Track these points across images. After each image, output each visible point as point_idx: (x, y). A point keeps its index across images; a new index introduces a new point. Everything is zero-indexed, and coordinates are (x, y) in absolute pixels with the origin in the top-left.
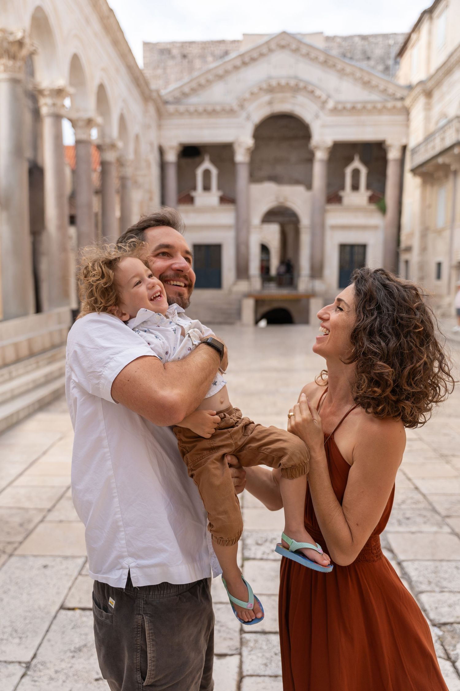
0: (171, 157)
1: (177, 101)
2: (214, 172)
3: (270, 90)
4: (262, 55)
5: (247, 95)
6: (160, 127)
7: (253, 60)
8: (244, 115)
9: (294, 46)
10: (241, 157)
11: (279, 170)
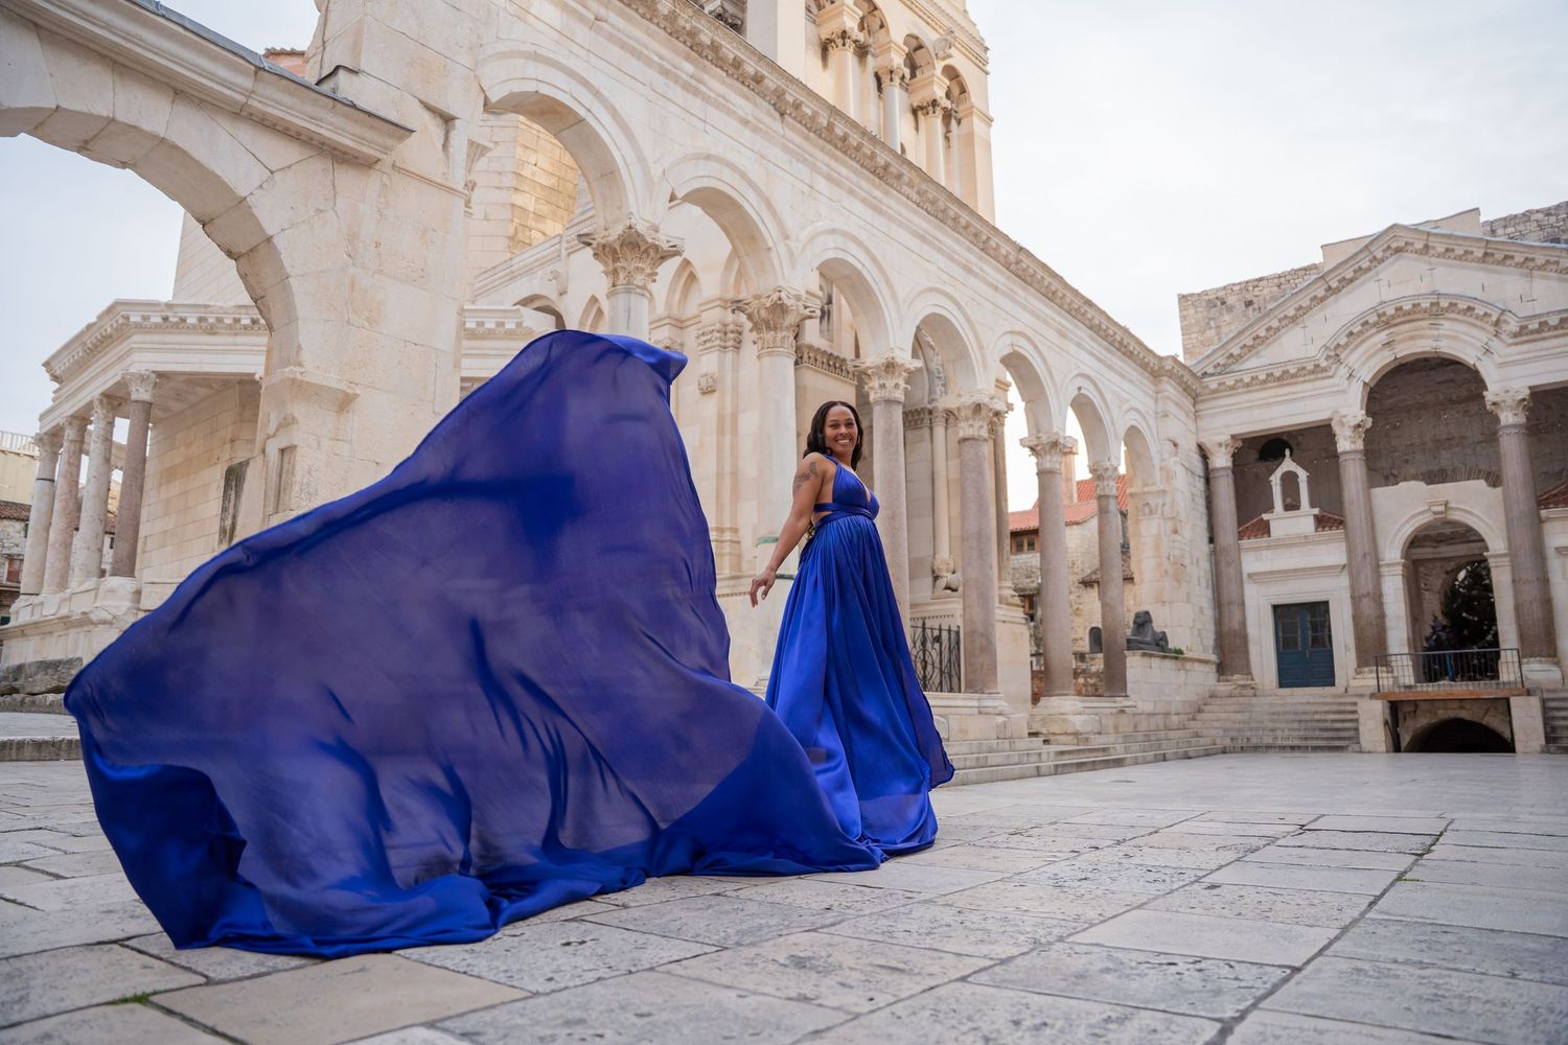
0: (1222, 460)
1: (1223, 369)
2: (1303, 475)
3: (1385, 322)
4: (1360, 271)
5: (1343, 340)
6: (1196, 416)
7: (1346, 282)
8: (1343, 371)
9: (1419, 245)
10: (1347, 442)
11: (1446, 459)
